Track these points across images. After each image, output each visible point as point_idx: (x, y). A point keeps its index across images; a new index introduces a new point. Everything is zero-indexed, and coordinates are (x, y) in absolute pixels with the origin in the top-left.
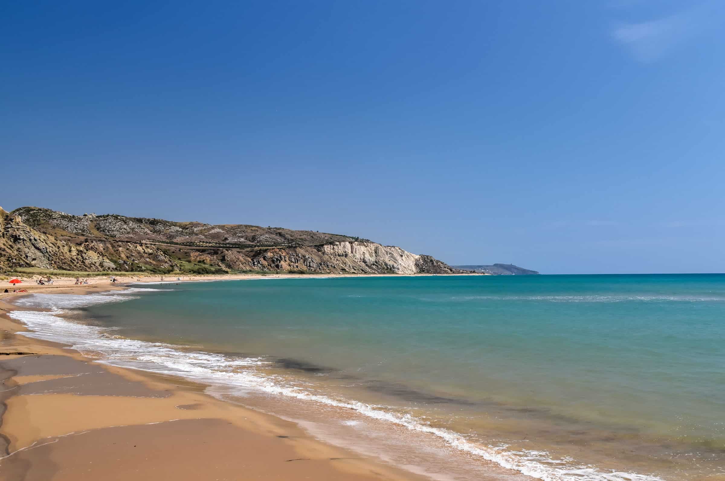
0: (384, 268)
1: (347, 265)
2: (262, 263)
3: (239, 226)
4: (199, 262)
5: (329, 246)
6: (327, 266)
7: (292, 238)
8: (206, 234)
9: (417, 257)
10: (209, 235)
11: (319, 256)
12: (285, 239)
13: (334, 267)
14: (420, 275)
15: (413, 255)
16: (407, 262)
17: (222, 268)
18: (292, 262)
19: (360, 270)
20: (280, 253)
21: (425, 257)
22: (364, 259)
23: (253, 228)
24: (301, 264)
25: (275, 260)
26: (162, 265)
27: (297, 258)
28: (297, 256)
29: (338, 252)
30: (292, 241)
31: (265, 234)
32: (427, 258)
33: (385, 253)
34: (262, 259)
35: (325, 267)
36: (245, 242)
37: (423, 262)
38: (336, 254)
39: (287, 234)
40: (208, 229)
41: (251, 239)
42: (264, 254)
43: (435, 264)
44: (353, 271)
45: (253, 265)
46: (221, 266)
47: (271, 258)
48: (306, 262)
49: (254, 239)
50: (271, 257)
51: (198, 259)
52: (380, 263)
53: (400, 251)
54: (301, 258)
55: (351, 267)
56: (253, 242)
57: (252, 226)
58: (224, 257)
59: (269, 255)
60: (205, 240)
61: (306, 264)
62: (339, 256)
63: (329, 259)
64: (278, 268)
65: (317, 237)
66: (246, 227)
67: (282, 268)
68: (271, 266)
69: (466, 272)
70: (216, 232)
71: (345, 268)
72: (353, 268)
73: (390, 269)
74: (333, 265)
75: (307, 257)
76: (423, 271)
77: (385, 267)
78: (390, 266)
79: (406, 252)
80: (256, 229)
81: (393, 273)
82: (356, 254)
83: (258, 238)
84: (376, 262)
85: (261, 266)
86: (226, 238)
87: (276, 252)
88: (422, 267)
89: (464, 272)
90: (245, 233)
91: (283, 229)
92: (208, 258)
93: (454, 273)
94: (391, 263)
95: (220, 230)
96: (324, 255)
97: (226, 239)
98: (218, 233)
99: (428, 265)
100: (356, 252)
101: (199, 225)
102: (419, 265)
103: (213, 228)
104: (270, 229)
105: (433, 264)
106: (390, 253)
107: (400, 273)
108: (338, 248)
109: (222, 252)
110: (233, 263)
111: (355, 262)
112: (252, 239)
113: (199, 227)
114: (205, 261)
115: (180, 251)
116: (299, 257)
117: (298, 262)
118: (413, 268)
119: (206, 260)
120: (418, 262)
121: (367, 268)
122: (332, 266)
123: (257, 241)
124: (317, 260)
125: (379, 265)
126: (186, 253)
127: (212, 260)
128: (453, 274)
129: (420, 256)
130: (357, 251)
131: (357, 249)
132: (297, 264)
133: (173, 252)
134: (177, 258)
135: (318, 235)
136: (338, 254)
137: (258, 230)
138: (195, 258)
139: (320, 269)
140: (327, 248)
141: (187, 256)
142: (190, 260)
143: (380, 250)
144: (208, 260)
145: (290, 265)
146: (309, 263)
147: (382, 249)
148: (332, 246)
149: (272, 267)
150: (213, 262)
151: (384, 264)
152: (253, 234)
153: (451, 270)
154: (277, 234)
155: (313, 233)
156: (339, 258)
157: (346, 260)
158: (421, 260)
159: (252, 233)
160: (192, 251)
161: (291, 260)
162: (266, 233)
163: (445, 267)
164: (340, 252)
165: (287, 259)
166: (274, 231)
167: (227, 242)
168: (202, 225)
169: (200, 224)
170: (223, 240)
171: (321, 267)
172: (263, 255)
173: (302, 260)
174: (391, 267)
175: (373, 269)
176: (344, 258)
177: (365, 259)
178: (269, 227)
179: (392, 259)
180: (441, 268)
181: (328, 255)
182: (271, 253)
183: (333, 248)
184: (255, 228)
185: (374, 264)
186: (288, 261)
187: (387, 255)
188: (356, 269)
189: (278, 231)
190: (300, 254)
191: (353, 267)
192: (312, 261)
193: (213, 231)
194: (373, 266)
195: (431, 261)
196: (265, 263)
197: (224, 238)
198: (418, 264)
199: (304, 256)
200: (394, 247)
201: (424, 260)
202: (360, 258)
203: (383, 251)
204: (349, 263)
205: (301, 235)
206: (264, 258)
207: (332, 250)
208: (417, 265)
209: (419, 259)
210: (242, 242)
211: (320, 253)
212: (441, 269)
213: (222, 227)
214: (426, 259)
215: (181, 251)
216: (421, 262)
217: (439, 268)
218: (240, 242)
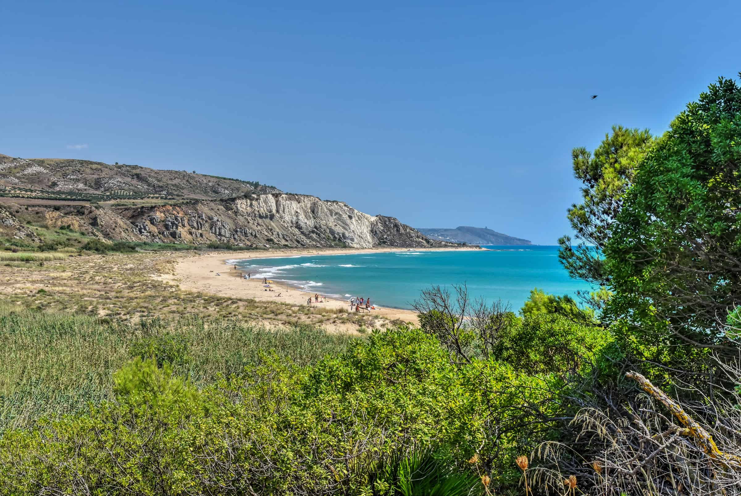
0: (329, 239)
1: (274, 233)
2: (149, 229)
3: (70, 162)
4: (62, 228)
5: (244, 201)
6: (246, 234)
7: (161, 184)
8: (18, 175)
9: (373, 219)
10: (24, 176)
11: (229, 217)
12: (149, 185)
13: (256, 236)
14: (380, 250)
15: (367, 215)
16: (359, 227)
17: (99, 239)
18: (193, 227)
19: (294, 241)
20: (175, 212)
21: (386, 219)
22: (297, 223)
23: (94, 166)
24: (206, 231)
25: (170, 224)
26: (16, 235)
27: (200, 220)
28: (199, 217)
29: (258, 211)
30: (161, 189)
31: (114, 176)
32: (390, 221)
33: (328, 213)
34: (148, 223)
35: (242, 236)
36: (86, 190)
37: (382, 228)
38: (255, 214)
39: (150, 176)
40: (21, 166)
41: (93, 184)
42: (151, 214)
43: (402, 231)
44: (283, 242)
45: (138, 232)
46: (97, 236)
47: (163, 221)
48: (214, 228)
49: (98, 184)
50: (163, 219)
51: (59, 223)
52: (322, 230)
53: (346, 208)
54: (206, 221)
55: (281, 236)
56: (97, 189)
57: (92, 163)
58: (95, 219)
59: (159, 215)
60: (22, 186)
61: (214, 231)
62: (261, 217)
63: (246, 223)
64: (175, 238)
65: (196, 181)
66: (82, 163)
67: (180, 237)
68: (163, 233)
69: (451, 244)
70: (35, 172)
71: (272, 237)
72: (284, 238)
73: (339, 239)
74: (254, 233)
75: (215, 219)
76: (384, 242)
77: (330, 235)
78: (338, 234)
79: (356, 211)
80: (99, 167)
81: (345, 247)
82: (285, 214)
83: (105, 183)
84: (316, 227)
85: (149, 234)
86: (54, 182)
87: (168, 211)
88: (383, 236)
89: (448, 244)
90: (82, 174)
91: (141, 168)
92: (75, 221)
93: (432, 246)
94: (339, 229)
95: (41, 169)
96: (236, 216)
97: (54, 184)
98: (39, 173)
99: (391, 233)
100: (284, 212)
101: (6, 160)
102: (378, 232)
103: (29, 165)
104: (120, 167)
105: (398, 231)
106: (336, 214)
107: (355, 246)
108: (259, 204)
109: (91, 212)
110: (112, 231)
111: (284, 226)
112: (96, 184)
113: (5, 163)
114: (71, 227)
115: (27, 209)
116: (203, 219)
117: (201, 228)
118: (369, 237)
119: (73, 224)
120: (375, 228)
121: (304, 237)
122: (251, 234)
123: (105, 188)
124: (229, 225)
125: (321, 232)
126: (37, 213)
127: (82, 226)
128: (431, 248)
129: (378, 218)
130: (287, 210)
131: (286, 207)
132: (200, 231)
133: (17, 212)
134: (25, 220)
135: (197, 179)
136: (260, 215)
137: (103, 169)
138: (54, 221)
139: (235, 239)
140: (242, 205)
141: (39, 217)
142: (47, 224)
143: (320, 208)
144: (76, 226)
145: (191, 233)
146: (219, 229)
147: (323, 206)
148: (249, 201)
149: (165, 236)
150: (84, 228)
151: (328, 231)
152: (96, 176)
153: (428, 242)
154: (133, 176)
155: (189, 175)
156: (260, 221)
157: (272, 223)
158: (379, 224)
159: (93, 174)
160: (47, 210)
161: (192, 225)
162: (117, 174)
163: (418, 237)
164: (263, 210)
165: (186, 224)
166: (128, 171)
167: (57, 189)
168: (11, 159)
169: (7, 158)
170: (50, 187)
171: (236, 236)
172: (149, 216)
173: (207, 225)
174: (340, 236)
175: (314, 240)
176: (268, 220)
177: (300, 222)
178: (117, 163)
179: (339, 222)
180: (412, 237)
181: (243, 216)
182: (161, 212)
183: (251, 205)
184: (97, 165)
185: (313, 232)
186: (188, 227)
187: (331, 215)
188: (288, 239)
189: (134, 171)
190: (204, 215)
191: (283, 235)
192: (223, 226)
193: (29, 171)
194: (312, 234)
195: (396, 226)
196: (154, 229)
197: (50, 183)
198: (376, 231)
199: (211, 218)
200: (337, 202)
201: (384, 224)
202: (292, 222)
203: (325, 209)
204: (278, 230)
205: (171, 179)
206: (152, 221)
207: (248, 208)
208: (373, 232)
209: (377, 223)
210: (81, 190)
211: (229, 212)
212: (411, 240)
213: (41, 163)
214: (387, 223)
215: (30, 209)
216: (380, 227)
217: (409, 238)
218: (79, 190)
